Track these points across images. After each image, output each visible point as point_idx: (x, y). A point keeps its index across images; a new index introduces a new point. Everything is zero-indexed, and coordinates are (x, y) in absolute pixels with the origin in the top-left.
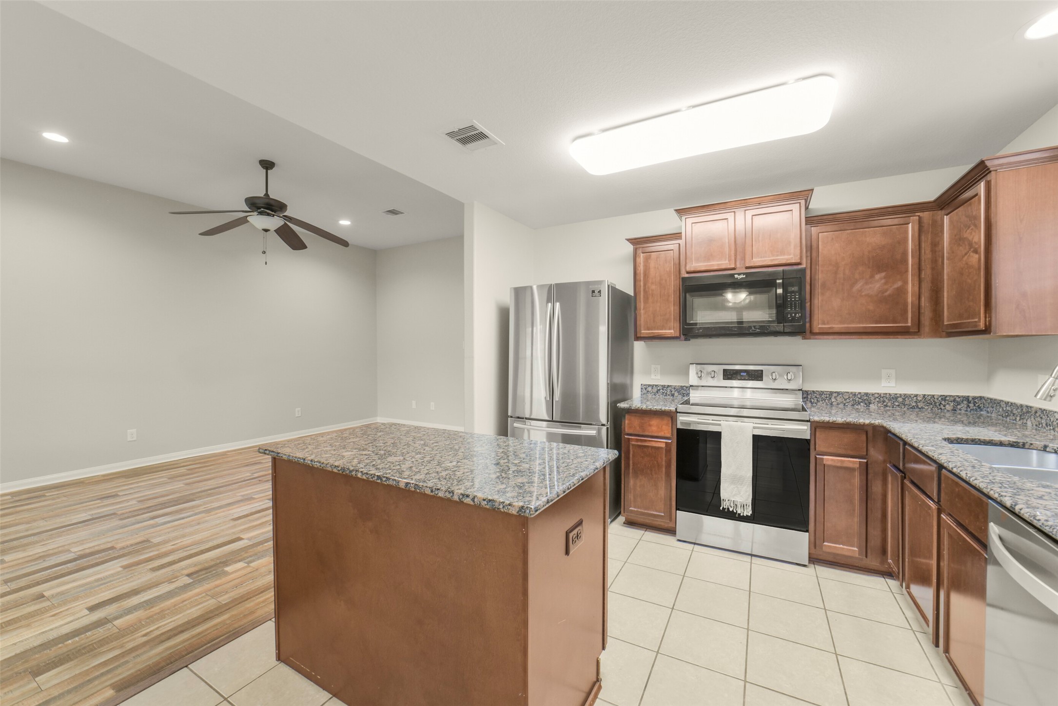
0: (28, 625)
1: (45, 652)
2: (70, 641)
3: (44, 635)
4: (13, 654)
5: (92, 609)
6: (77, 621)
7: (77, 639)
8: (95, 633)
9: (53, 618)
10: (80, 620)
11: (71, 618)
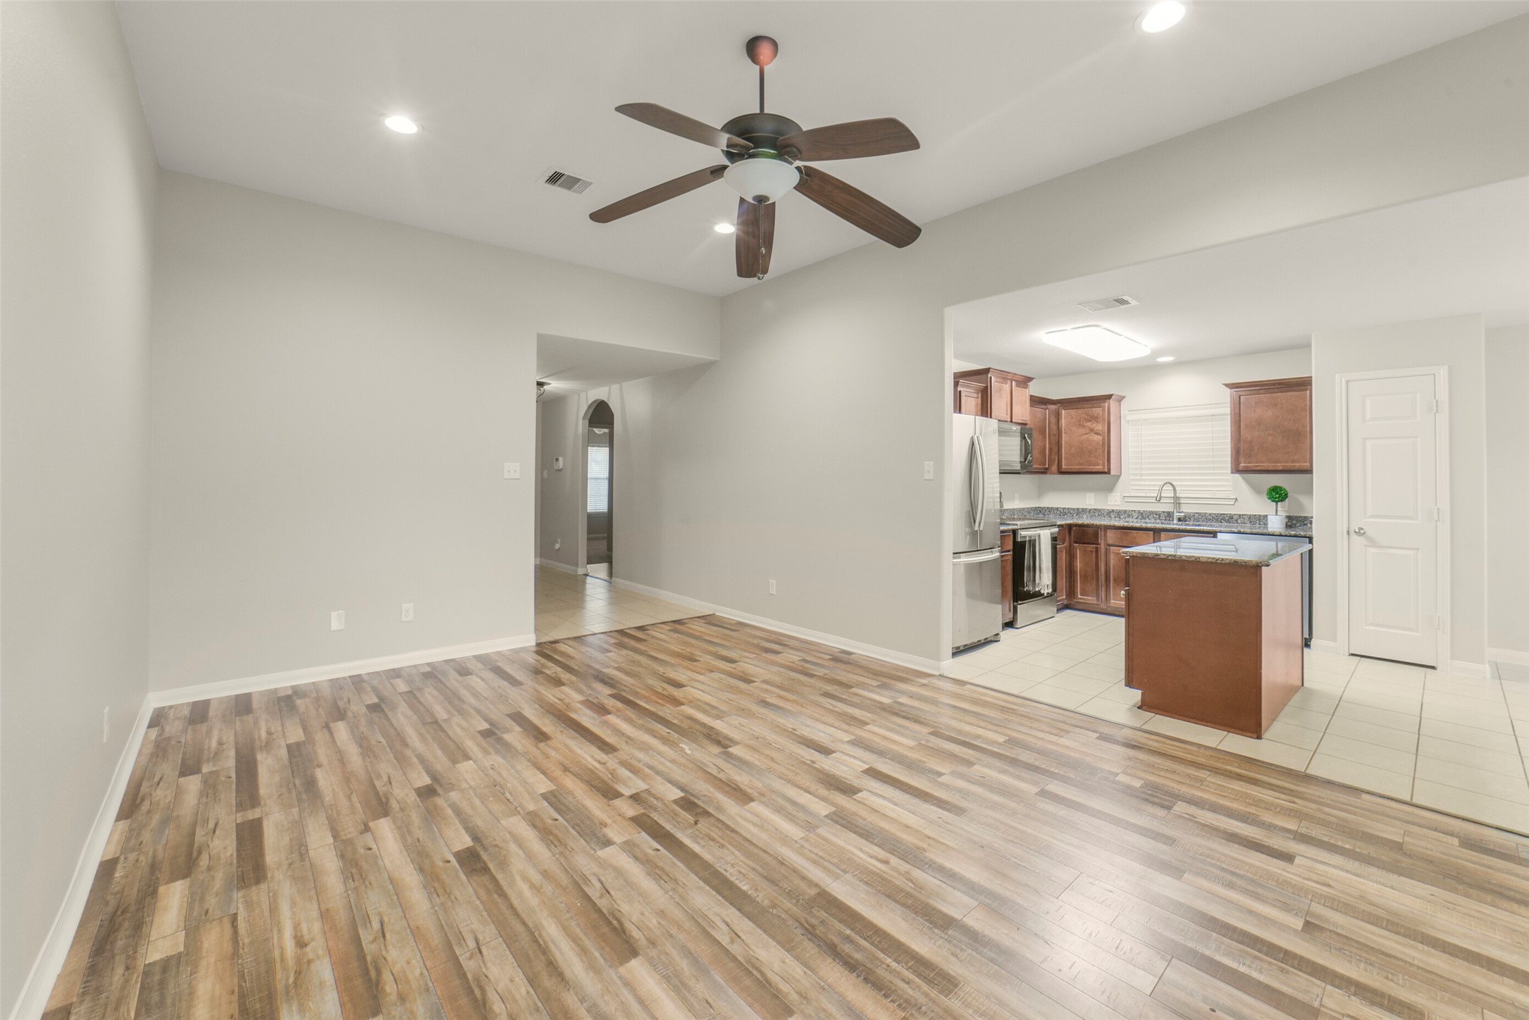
0: (1362, 898)
1: (1374, 855)
2: (1347, 846)
3: (1359, 873)
4: (1402, 878)
5: (1288, 858)
6: (1319, 858)
7: (1339, 844)
8: (1321, 835)
9: (1331, 883)
10: (1314, 857)
11: (1319, 866)
